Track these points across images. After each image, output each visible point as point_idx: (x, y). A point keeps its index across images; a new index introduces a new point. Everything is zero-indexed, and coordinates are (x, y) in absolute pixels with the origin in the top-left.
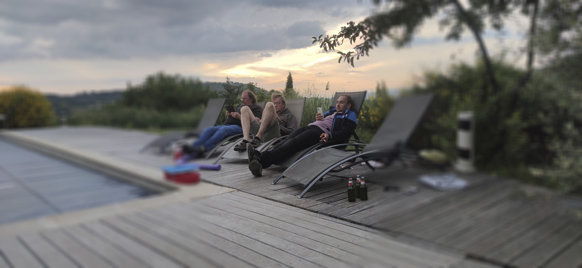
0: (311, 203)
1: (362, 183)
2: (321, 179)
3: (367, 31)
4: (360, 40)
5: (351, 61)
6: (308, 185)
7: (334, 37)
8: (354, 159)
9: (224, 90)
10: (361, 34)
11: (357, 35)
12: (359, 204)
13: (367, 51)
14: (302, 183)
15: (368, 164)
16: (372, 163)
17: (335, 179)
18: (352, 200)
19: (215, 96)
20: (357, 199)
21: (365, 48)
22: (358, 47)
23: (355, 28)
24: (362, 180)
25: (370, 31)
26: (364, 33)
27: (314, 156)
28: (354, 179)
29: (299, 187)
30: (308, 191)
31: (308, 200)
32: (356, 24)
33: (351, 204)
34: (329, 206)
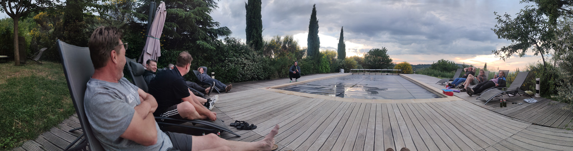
0: (489, 107)
1: (505, 101)
2: (492, 99)
3: (509, 50)
4: (507, 53)
5: (504, 59)
6: (488, 101)
7: (499, 51)
8: (503, 93)
9: (462, 67)
10: (507, 51)
11: (506, 51)
12: (504, 108)
13: (509, 56)
14: (486, 100)
15: (508, 95)
16: (510, 95)
17: (497, 99)
18: (501, 107)
19: (459, 68)
20: (503, 107)
21: (509, 55)
22: (506, 55)
23: (505, 49)
24: (505, 100)
25: (510, 50)
26: (508, 51)
27: (490, 91)
28: (502, 100)
29: (484, 101)
30: (487, 103)
31: (487, 106)
32: (506, 47)
33: (501, 108)
34: (494, 108)
